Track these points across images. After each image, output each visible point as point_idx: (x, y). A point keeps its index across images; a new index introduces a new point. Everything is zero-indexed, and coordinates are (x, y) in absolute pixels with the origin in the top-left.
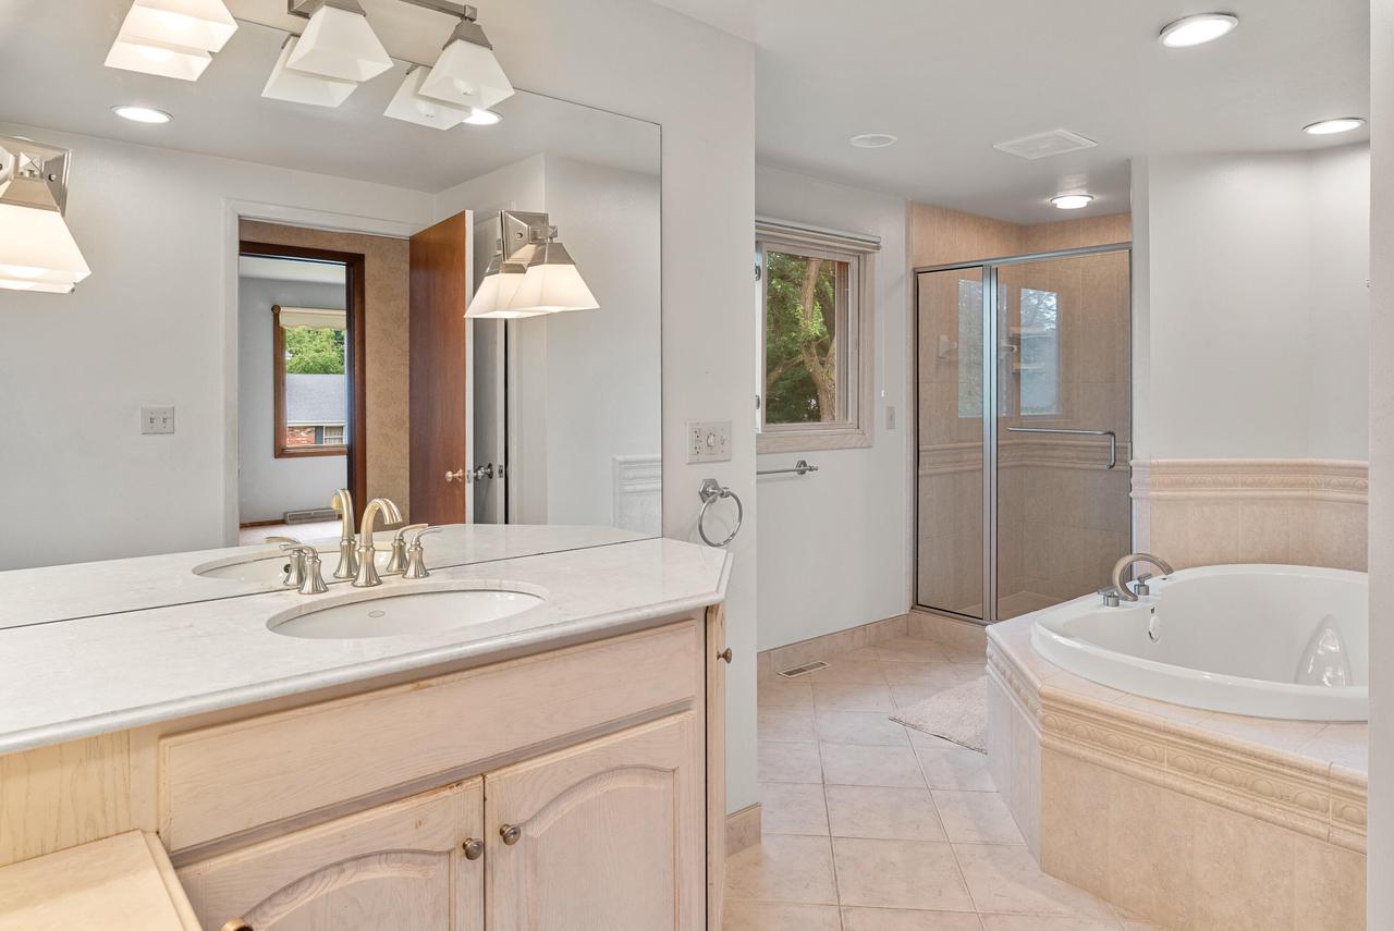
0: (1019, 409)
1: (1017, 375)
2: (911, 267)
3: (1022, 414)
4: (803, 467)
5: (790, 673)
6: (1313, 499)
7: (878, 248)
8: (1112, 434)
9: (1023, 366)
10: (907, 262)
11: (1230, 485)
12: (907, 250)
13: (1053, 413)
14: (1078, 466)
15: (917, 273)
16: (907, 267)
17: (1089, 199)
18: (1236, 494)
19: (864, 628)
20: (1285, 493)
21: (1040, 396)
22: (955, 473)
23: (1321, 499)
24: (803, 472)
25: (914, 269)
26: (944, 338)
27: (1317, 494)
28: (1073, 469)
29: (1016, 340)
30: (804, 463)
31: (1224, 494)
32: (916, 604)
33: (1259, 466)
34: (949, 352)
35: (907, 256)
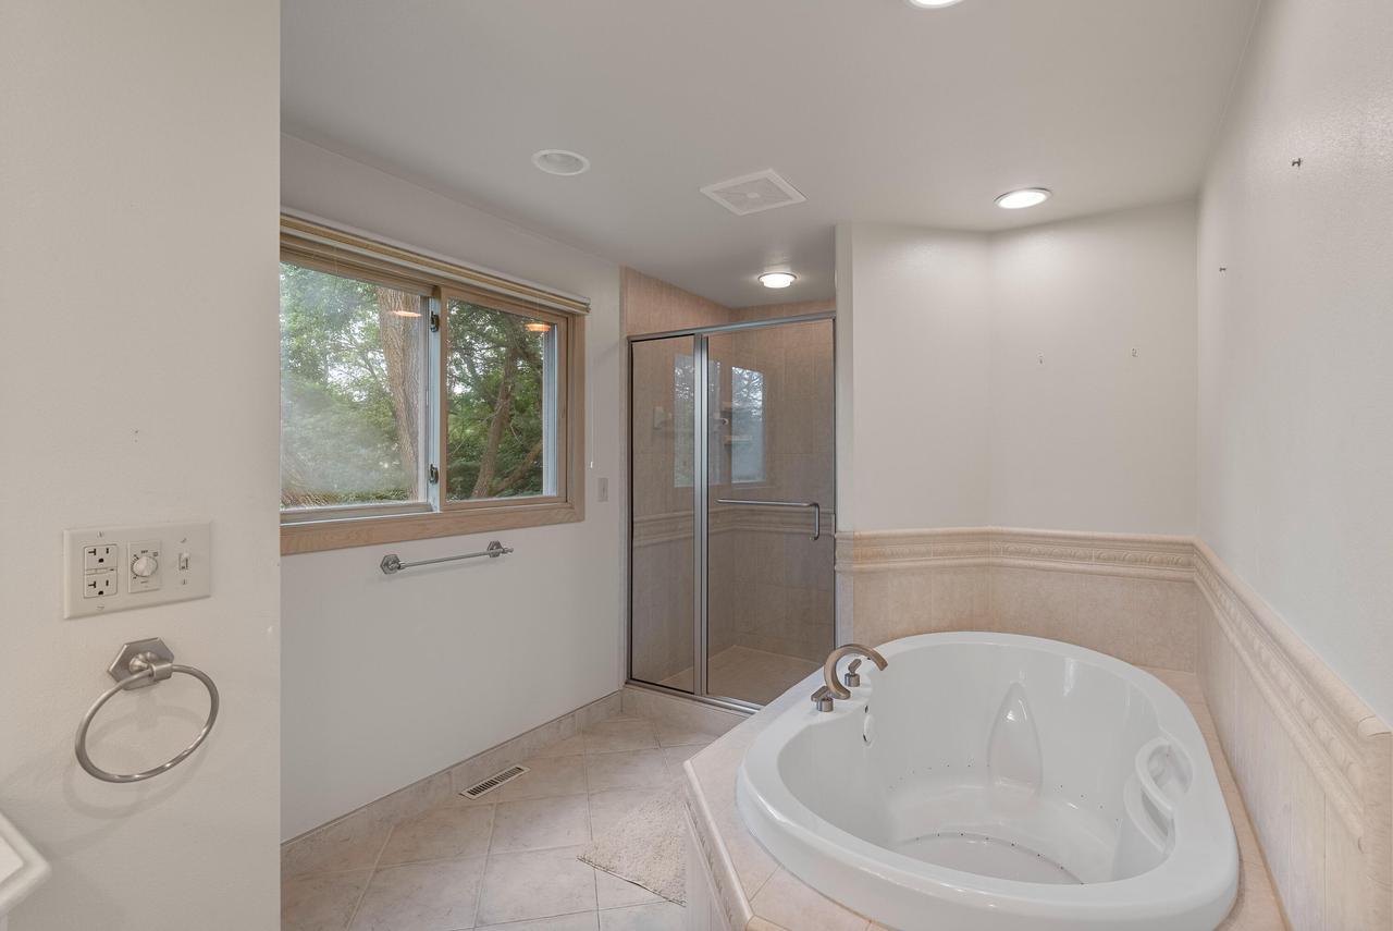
0: (730, 478)
1: (729, 446)
2: (625, 336)
3: (734, 482)
4: (496, 550)
5: (474, 792)
6: (993, 565)
7: (588, 310)
8: (816, 505)
9: (735, 439)
10: (621, 330)
11: (923, 555)
12: (621, 318)
13: (759, 480)
14: (781, 530)
15: (631, 342)
16: (621, 336)
17: (791, 279)
18: (929, 563)
19: (572, 714)
20: (970, 561)
21: (748, 465)
22: (671, 541)
23: (1001, 566)
24: (496, 555)
25: (628, 338)
26: (659, 409)
27: (998, 561)
28: (777, 532)
29: (728, 413)
30: (498, 545)
31: (918, 564)
32: (631, 679)
33: (949, 535)
34: (665, 423)
35: (621, 324)
